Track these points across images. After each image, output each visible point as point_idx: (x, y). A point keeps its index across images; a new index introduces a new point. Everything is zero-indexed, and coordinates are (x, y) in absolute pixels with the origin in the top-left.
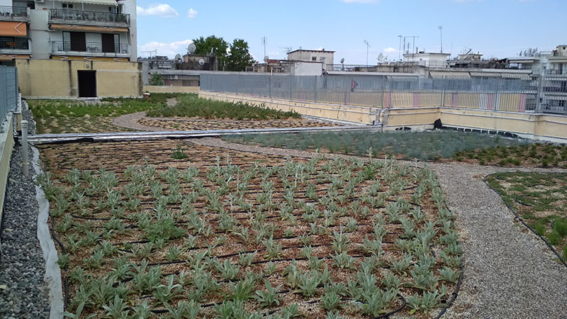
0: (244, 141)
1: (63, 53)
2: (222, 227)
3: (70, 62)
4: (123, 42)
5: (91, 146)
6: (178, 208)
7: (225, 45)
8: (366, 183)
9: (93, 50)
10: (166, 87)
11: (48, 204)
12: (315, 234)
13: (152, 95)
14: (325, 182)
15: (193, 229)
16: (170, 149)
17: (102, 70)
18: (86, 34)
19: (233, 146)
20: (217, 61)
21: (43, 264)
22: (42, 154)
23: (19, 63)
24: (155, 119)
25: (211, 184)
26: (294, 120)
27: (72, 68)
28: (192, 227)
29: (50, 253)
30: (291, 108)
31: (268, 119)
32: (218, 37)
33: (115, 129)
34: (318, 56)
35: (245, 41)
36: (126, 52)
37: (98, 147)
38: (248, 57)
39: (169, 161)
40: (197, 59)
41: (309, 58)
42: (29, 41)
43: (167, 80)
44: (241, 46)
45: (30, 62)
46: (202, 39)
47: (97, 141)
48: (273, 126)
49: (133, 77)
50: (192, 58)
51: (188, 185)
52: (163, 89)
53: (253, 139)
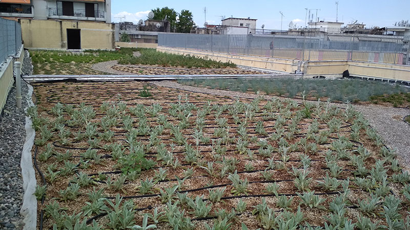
0: (195, 84)
1: (57, 17)
2: (187, 159)
3: (61, 22)
4: (101, 9)
5: (74, 85)
6: (146, 140)
7: (175, 14)
8: (305, 121)
9: (78, 15)
10: (132, 43)
11: (34, 133)
12: (274, 169)
13: (122, 49)
14: (269, 120)
15: (161, 160)
16: (137, 89)
17: (84, 29)
18: (74, 3)
19: (187, 88)
20: (169, 25)
21: (21, 195)
22: (36, 90)
23: (23, 22)
24: (125, 66)
25: (173, 119)
26: (231, 69)
27: (63, 27)
28: (160, 158)
29: (30, 182)
30: (228, 60)
31: (211, 68)
32: (170, 8)
33: (94, 72)
34: (245, 23)
35: (190, 12)
36: (103, 17)
37: (80, 86)
38: (192, 24)
39: (137, 98)
40: (155, 23)
41: (238, 24)
42: (32, 8)
43: (133, 38)
44: (187, 15)
45: (32, 22)
46: (158, 10)
47: (80, 81)
48: (215, 73)
49: (108, 35)
50: (151, 23)
51: (154, 119)
52: (130, 45)
53: (202, 82)
